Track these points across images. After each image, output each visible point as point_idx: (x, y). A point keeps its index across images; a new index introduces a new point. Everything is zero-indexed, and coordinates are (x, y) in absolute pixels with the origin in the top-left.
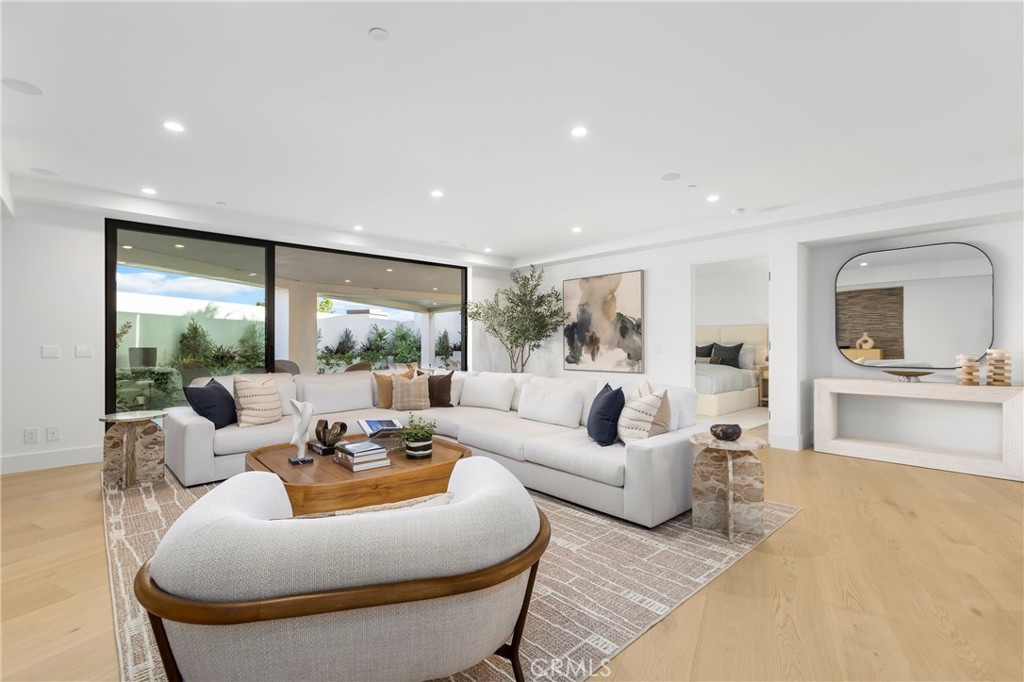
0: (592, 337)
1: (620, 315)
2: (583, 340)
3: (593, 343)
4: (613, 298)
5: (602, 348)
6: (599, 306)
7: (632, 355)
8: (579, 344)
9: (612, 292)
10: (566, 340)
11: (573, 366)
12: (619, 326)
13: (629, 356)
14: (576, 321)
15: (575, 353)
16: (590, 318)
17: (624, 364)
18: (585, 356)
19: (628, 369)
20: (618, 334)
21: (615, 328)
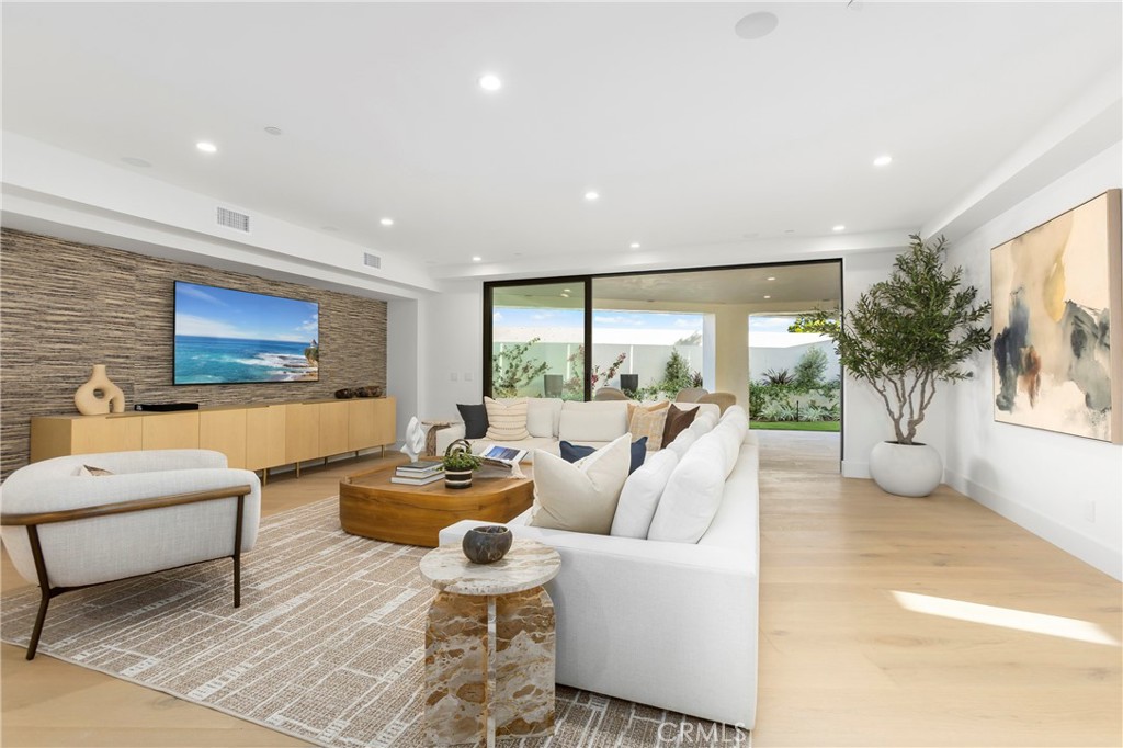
0: (1029, 357)
1: (1071, 304)
2: (1016, 363)
3: (1031, 367)
4: (1060, 269)
5: (1045, 378)
6: (1039, 289)
7: (1093, 399)
8: (1013, 372)
9: (1058, 258)
10: (996, 361)
11: (1004, 415)
12: (1070, 329)
13: (1088, 402)
14: (1008, 326)
15: (1007, 389)
16: (1026, 318)
17: (1080, 417)
18: (1021, 396)
19: (1086, 431)
20: (1069, 349)
21: (1064, 336)
